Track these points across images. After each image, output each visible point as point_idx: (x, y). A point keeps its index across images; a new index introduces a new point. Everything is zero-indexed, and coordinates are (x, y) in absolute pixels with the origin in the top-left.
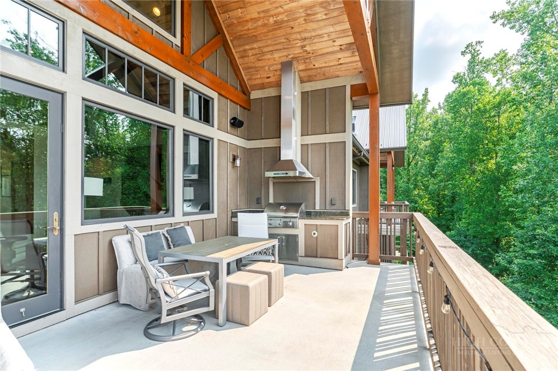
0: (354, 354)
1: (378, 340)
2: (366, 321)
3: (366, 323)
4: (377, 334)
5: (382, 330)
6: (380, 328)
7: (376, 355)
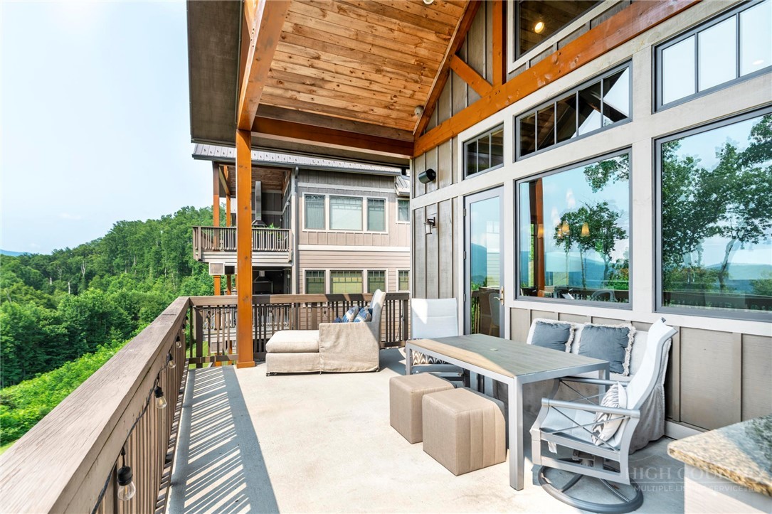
0: (261, 444)
1: (241, 467)
2: (272, 489)
3: (270, 485)
4: (246, 477)
5: (241, 483)
6: (244, 486)
7: (238, 452)
